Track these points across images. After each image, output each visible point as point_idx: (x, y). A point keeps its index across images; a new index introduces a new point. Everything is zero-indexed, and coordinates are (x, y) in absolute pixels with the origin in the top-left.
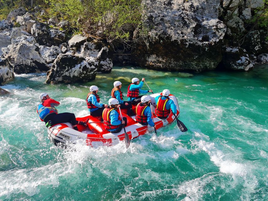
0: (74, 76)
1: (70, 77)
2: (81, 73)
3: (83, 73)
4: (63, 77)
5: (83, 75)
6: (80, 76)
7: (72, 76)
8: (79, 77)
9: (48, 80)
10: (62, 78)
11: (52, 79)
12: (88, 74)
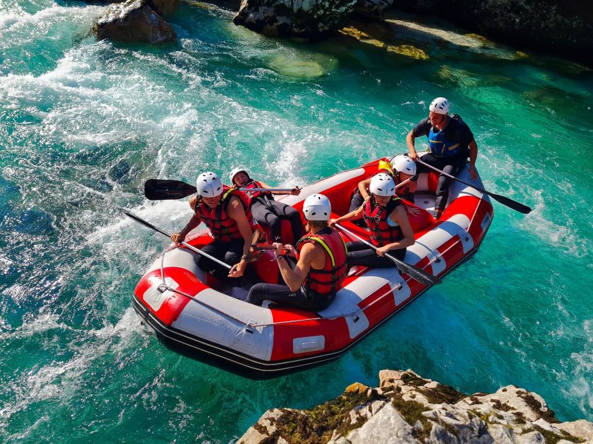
0: (300, 10)
1: (292, 9)
2: (317, 5)
3: (323, 7)
4: (275, 7)
5: (322, 12)
6: (314, 12)
7: (296, 8)
8: (312, 15)
9: (245, 8)
10: (273, 9)
11: (253, 8)
12: (333, 10)
